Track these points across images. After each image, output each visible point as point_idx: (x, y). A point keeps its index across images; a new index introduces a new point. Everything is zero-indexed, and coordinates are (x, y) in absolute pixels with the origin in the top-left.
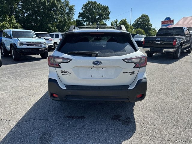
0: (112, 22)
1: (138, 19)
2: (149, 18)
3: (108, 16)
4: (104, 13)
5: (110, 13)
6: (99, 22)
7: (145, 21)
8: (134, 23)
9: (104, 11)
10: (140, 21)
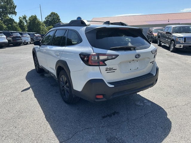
0: (20, 17)
1: (48, 16)
2: (59, 16)
3: (15, 10)
4: (9, 6)
5: (16, 7)
6: (3, 16)
7: (56, 19)
8: (45, 20)
9: (8, 4)
10: (51, 19)
